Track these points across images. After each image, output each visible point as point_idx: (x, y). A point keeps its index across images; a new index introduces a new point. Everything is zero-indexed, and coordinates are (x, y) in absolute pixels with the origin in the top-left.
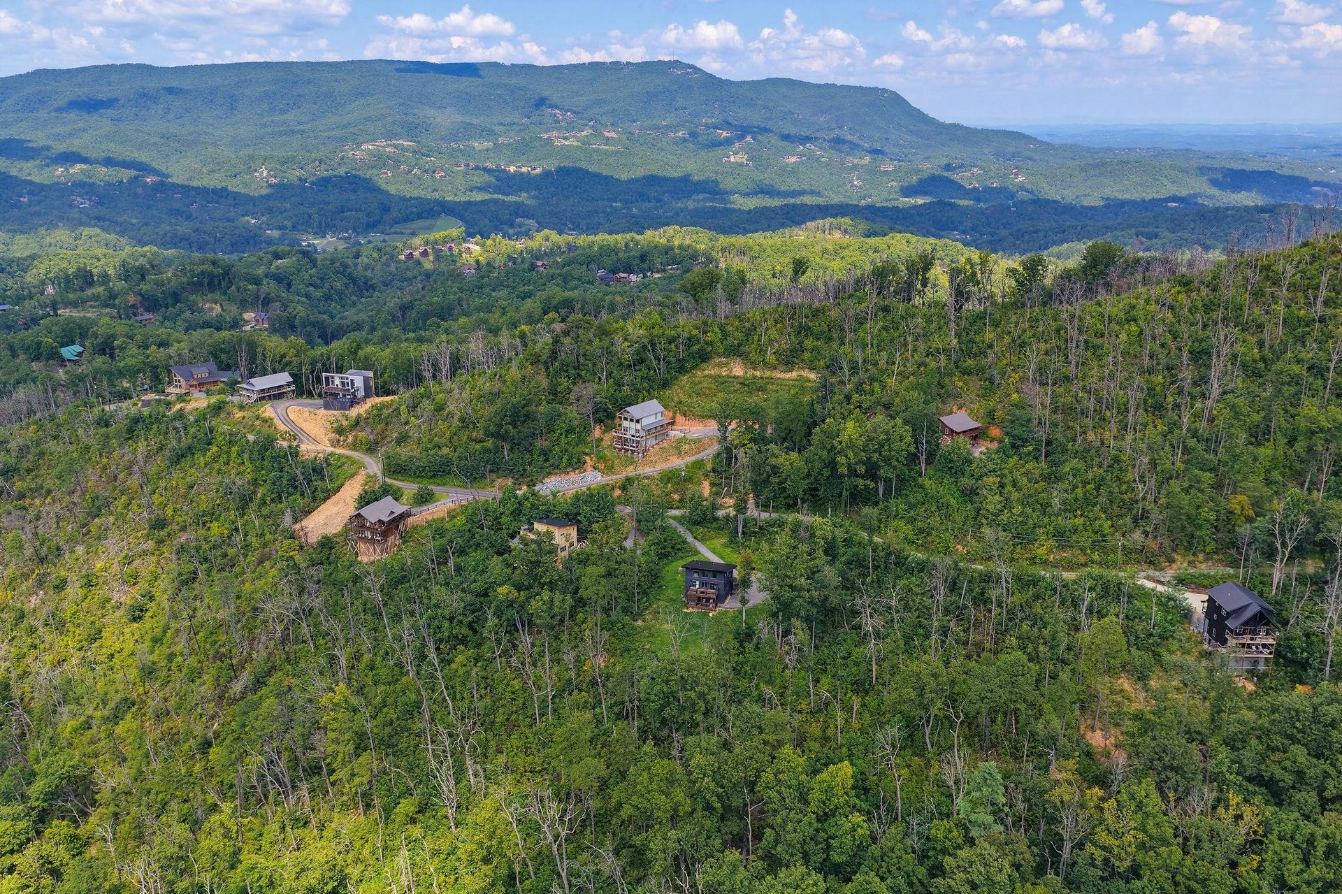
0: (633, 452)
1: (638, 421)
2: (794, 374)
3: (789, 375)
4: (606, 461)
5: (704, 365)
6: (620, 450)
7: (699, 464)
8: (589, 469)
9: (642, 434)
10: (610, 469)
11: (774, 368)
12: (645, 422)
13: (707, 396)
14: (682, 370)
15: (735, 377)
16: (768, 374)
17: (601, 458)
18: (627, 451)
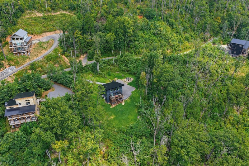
0: (24, 53)
1: (21, 39)
2: (59, 13)
3: (56, 14)
4: (13, 61)
5: (24, 14)
6: (16, 54)
7: (56, 51)
8: (7, 66)
9: (25, 44)
10: (17, 64)
11: (50, 12)
12: (25, 38)
13: (34, 26)
14: (17, 17)
15: (39, 17)
16: (49, 14)
17: (10, 60)
18: (20, 53)
